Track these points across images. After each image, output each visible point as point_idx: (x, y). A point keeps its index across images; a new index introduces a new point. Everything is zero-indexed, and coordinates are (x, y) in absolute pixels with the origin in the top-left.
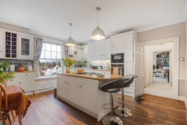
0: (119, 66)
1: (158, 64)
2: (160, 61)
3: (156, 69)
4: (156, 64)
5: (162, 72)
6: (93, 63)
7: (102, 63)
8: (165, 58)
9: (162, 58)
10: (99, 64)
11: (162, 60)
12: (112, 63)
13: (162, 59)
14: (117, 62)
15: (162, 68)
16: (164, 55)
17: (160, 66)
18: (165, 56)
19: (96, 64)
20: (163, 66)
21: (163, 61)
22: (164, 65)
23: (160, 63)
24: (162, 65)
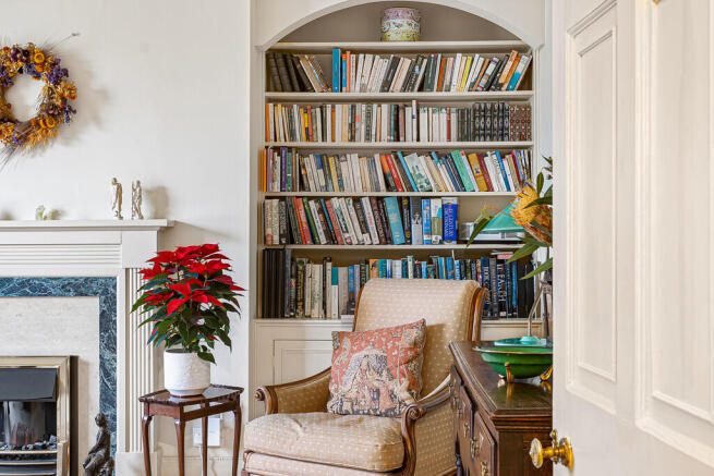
1: (289, 235)
2: (311, 162)
3: (241, 322)
4: (262, 236)
5: (346, 387)
8: (398, 108)
9: (342, 112)
11: (339, 154)
13: (341, 140)
15: (351, 305)
16: (382, 65)
17: (321, 258)
18: (386, 85)
20: (363, 262)
21: (357, 176)
22: (371, 241)
23: (323, 201)
24: (356, 237)
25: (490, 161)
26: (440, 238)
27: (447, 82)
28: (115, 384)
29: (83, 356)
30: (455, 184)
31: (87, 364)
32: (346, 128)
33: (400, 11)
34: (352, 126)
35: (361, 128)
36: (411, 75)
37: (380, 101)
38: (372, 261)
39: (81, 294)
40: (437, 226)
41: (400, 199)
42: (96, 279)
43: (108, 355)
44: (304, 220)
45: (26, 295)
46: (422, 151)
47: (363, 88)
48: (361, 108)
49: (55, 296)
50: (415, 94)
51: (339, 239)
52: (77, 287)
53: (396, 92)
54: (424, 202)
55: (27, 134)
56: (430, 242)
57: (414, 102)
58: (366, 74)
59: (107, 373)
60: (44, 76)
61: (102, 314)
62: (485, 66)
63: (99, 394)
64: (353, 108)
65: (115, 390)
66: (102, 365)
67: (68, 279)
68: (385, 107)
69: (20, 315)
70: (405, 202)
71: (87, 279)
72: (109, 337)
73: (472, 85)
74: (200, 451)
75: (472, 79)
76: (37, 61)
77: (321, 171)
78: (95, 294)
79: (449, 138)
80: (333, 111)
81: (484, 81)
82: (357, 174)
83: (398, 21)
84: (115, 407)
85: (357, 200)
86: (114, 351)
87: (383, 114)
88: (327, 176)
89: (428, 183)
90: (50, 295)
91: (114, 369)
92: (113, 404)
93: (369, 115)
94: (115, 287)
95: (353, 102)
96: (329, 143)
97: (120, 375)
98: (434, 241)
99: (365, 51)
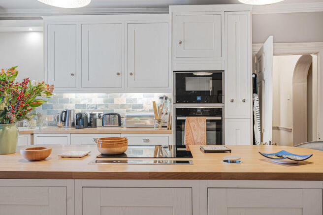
0: (204, 113)
6: (67, 101)
7: (112, 101)
10: (100, 105)
12: (176, 102)
14: (199, 98)
19: (84, 105)
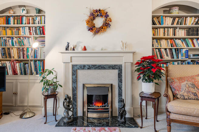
2: (155, 41)
8: (175, 29)
16: (171, 19)
20: (169, 63)
23: (159, 49)
24: (166, 57)
25: (195, 41)
26: (185, 57)
27: (186, 23)
28: (122, 91)
29: (113, 84)
30: (187, 46)
31: (115, 86)
32: (163, 34)
33: (176, 7)
34: (164, 33)
35: (166, 33)
36: (178, 21)
37: (170, 28)
38: (171, 62)
39: (113, 69)
40: (184, 55)
41: (175, 49)
42: (117, 65)
43: (120, 84)
44: (156, 53)
45: (100, 69)
46: (179, 39)
47: (167, 24)
48: (166, 29)
49: (107, 69)
50: (179, 25)
51: (163, 57)
52: (113, 67)
53: (175, 25)
54: (181, 50)
55: (99, 30)
56: (183, 58)
57: (178, 28)
58: (168, 21)
59: (120, 88)
60: (104, 17)
61: (119, 74)
62: (195, 20)
63: (118, 93)
64: (164, 29)
65: (122, 92)
66: (119, 86)
67: (110, 65)
68: (172, 29)
69: (98, 74)
70: (177, 50)
71: (115, 65)
72: (120, 80)
73: (192, 24)
74: (140, 107)
75: (192, 23)
76: (102, 12)
77: (157, 43)
78: (117, 69)
79: (185, 36)
80: (160, 30)
81: (195, 23)
82: (165, 44)
83: (176, 10)
84: (122, 96)
85: (165, 49)
86: (122, 83)
87: (171, 30)
88: (158, 44)
89: (181, 46)
90: (106, 69)
91: (122, 87)
92: (121, 96)
93: (168, 31)
94: (122, 67)
95: (164, 28)
96: (159, 36)
97: (123, 88)
98: (184, 58)
99: (168, 16)
